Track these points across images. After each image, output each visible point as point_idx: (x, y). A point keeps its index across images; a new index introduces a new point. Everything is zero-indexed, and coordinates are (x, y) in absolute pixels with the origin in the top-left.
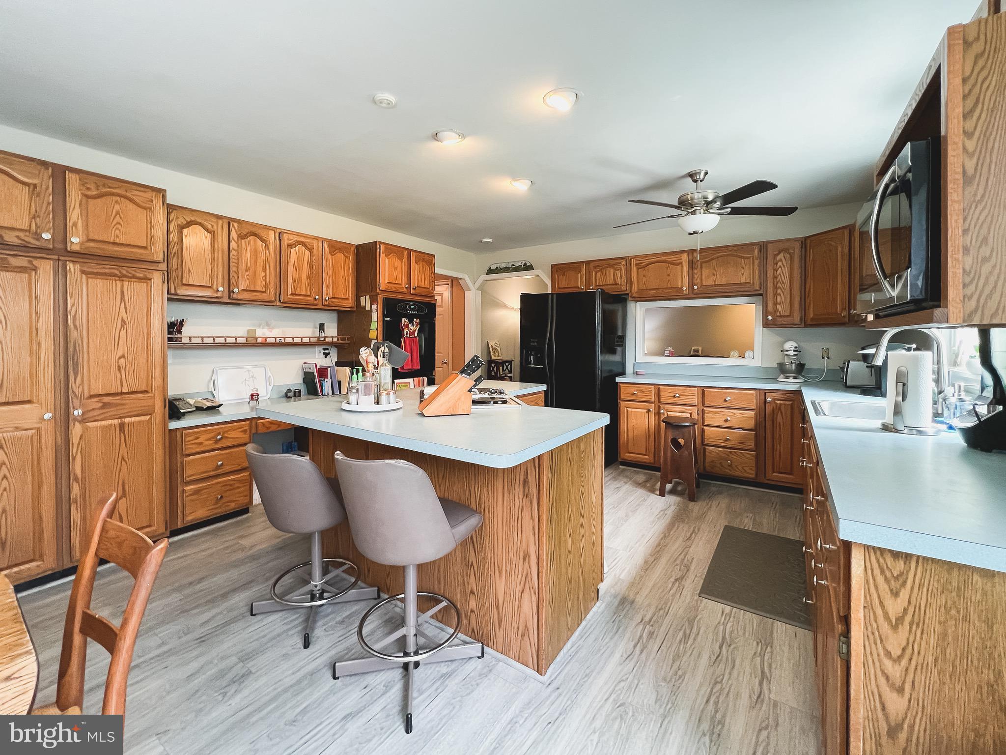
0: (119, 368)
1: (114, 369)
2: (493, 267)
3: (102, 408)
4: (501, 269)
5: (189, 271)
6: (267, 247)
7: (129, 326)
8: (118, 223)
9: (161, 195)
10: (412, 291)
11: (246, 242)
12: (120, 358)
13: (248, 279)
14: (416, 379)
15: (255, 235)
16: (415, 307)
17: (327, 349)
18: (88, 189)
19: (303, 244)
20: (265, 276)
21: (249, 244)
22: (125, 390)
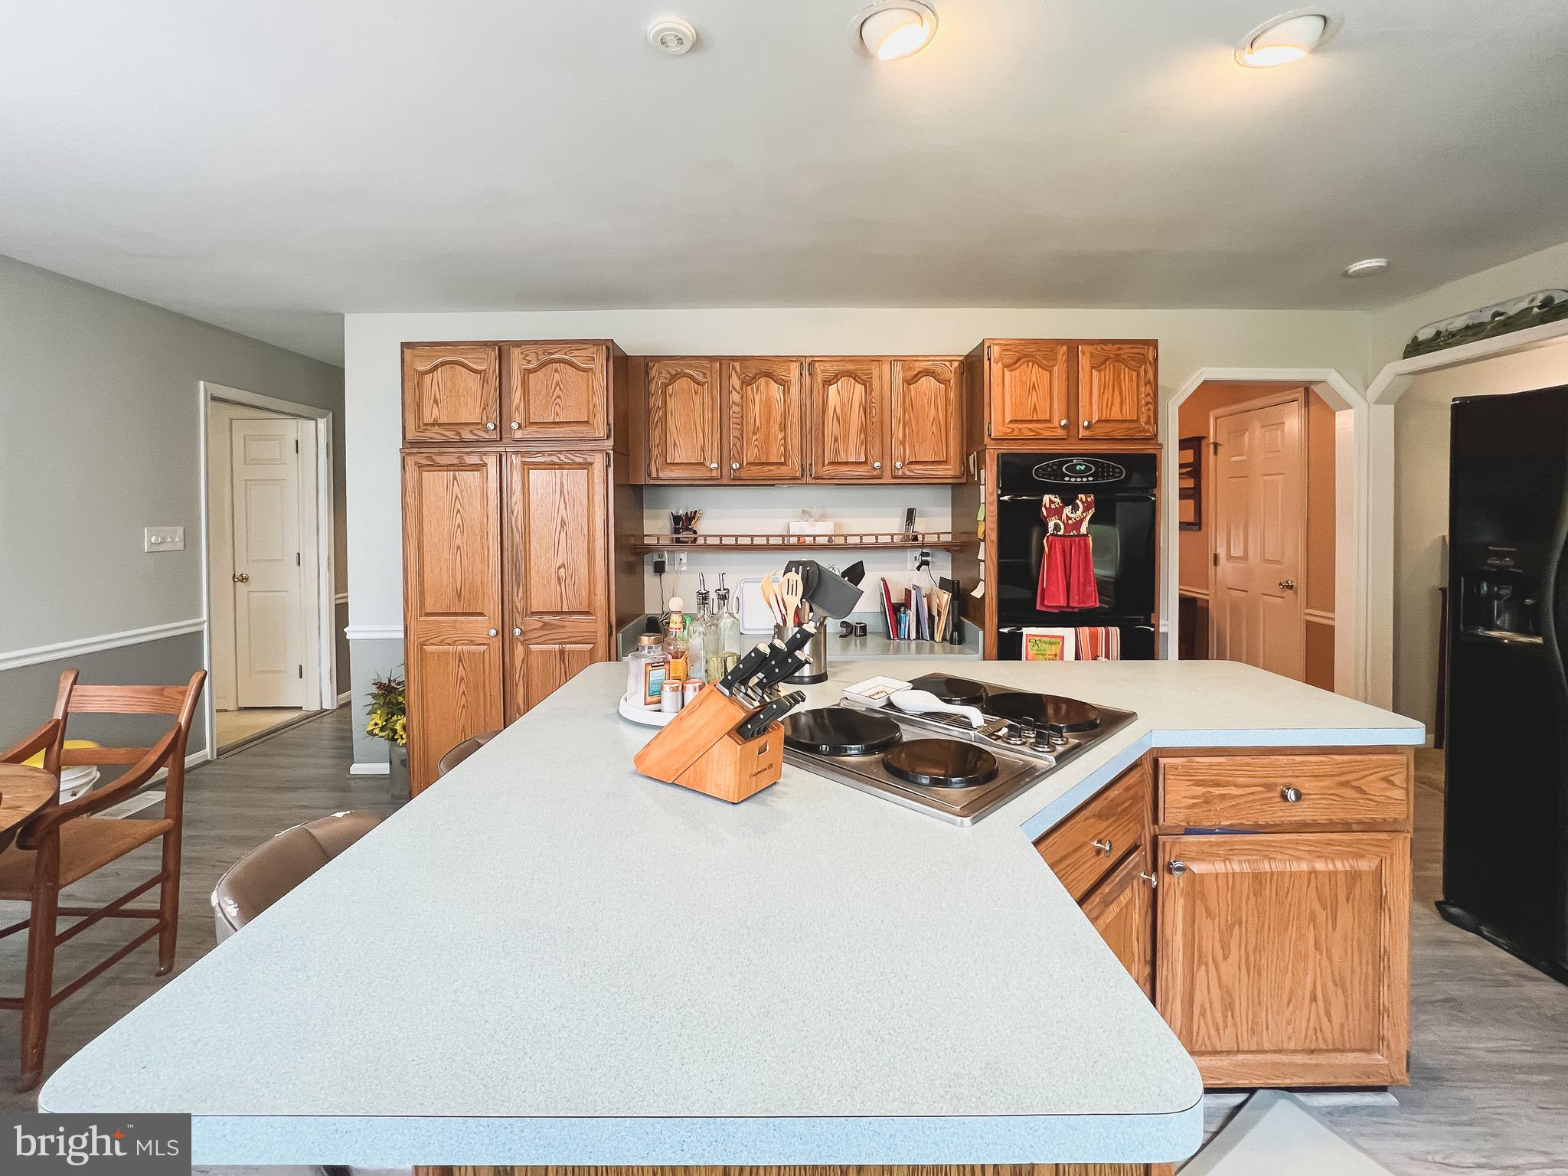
0: (559, 579)
1: (554, 581)
2: (1425, 334)
3: (542, 628)
4: (1452, 335)
5: (675, 444)
6: (786, 391)
7: (569, 528)
8: (559, 397)
9: (604, 347)
10: (1082, 433)
11: (752, 389)
12: (559, 568)
13: (756, 445)
14: (1085, 631)
15: (768, 375)
16: (1088, 469)
17: (927, 555)
18: (529, 362)
19: (852, 375)
20: (785, 438)
21: (757, 393)
22: (565, 609)
